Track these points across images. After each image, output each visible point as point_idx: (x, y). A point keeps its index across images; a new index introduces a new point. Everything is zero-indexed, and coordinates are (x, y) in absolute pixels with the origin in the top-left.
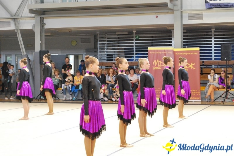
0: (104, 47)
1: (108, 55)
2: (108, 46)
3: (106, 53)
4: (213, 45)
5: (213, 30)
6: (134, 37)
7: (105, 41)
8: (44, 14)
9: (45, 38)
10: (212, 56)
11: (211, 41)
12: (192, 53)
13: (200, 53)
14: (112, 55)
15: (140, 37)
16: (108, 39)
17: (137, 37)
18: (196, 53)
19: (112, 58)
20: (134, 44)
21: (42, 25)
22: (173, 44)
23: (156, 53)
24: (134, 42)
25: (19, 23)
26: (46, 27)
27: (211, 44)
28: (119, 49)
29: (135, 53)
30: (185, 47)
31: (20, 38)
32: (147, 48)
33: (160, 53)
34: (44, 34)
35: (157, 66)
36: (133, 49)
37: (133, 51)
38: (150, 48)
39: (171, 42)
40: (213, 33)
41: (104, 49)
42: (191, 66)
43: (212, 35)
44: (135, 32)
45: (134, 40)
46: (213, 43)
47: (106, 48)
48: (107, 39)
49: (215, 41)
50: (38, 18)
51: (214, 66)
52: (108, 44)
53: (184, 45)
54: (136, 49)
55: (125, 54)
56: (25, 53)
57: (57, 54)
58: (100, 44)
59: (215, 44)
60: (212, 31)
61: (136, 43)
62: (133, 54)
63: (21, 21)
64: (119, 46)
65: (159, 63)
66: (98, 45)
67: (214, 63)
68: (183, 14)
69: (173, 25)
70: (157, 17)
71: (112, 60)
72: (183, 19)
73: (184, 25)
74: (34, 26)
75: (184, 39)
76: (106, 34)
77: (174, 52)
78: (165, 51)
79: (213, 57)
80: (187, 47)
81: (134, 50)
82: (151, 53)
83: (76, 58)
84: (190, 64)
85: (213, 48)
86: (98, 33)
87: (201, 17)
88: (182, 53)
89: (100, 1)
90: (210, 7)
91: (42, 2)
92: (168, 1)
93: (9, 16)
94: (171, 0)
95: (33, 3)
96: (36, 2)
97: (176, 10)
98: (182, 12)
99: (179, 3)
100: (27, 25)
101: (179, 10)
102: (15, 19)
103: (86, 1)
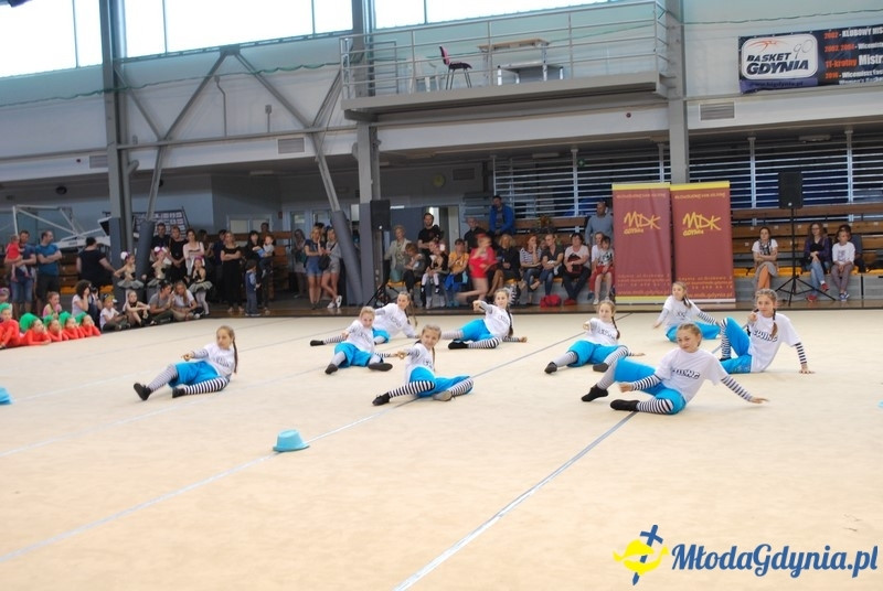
1: (517, 204)
2: (516, 186)
4: (753, 175)
5: (752, 140)
6: (575, 163)
7: (508, 174)
8: (376, 120)
9: (381, 173)
10: (750, 198)
11: (749, 165)
12: (713, 195)
13: (732, 193)
14: (524, 204)
15: (588, 162)
16: (515, 168)
17: (581, 163)
18: (721, 194)
19: (524, 210)
20: (575, 179)
21: (374, 143)
22: (662, 174)
23: (630, 196)
24: (575, 173)
25: (323, 142)
26: (382, 148)
27: (749, 172)
28: (538, 191)
29: (576, 197)
30: (697, 181)
31: (326, 175)
32: (610, 187)
33: (637, 196)
34: (378, 164)
35: (634, 225)
36: (572, 189)
37: (572, 195)
38: (616, 187)
39: (658, 171)
40: (752, 148)
41: (508, 192)
42: (711, 223)
43: (748, 152)
44: (576, 151)
45: (575, 168)
46: (753, 169)
47: (510, 189)
48: (511, 170)
49: (757, 165)
50: (365, 129)
51: (755, 221)
52: (515, 180)
53: (693, 178)
54: (579, 188)
55: (556, 202)
56: (338, 208)
57: (402, 207)
58: (498, 181)
59: (757, 172)
60: (748, 144)
61: (579, 176)
62: (572, 201)
63: (328, 137)
64: (538, 184)
65: (639, 218)
66: (495, 184)
67: (755, 215)
68: (688, 107)
69: (666, 133)
70: (629, 115)
71: (524, 216)
72: (689, 118)
73: (691, 131)
74: (355, 147)
75: (691, 162)
76: (511, 159)
77: (671, 194)
78: (650, 191)
79: (754, 201)
80: (702, 181)
81: (576, 191)
82: (618, 197)
83: (444, 213)
85: (754, 182)
86: (494, 157)
87: (728, 112)
88: (688, 196)
89: (501, 84)
90: (751, 88)
91: (372, 94)
92: (656, 80)
93: (301, 128)
94: (662, 77)
95: (353, 96)
96: (359, 94)
97: (674, 99)
98: (685, 103)
99: (679, 83)
100: (340, 146)
101: (678, 98)
102: (314, 132)
103: (470, 86)
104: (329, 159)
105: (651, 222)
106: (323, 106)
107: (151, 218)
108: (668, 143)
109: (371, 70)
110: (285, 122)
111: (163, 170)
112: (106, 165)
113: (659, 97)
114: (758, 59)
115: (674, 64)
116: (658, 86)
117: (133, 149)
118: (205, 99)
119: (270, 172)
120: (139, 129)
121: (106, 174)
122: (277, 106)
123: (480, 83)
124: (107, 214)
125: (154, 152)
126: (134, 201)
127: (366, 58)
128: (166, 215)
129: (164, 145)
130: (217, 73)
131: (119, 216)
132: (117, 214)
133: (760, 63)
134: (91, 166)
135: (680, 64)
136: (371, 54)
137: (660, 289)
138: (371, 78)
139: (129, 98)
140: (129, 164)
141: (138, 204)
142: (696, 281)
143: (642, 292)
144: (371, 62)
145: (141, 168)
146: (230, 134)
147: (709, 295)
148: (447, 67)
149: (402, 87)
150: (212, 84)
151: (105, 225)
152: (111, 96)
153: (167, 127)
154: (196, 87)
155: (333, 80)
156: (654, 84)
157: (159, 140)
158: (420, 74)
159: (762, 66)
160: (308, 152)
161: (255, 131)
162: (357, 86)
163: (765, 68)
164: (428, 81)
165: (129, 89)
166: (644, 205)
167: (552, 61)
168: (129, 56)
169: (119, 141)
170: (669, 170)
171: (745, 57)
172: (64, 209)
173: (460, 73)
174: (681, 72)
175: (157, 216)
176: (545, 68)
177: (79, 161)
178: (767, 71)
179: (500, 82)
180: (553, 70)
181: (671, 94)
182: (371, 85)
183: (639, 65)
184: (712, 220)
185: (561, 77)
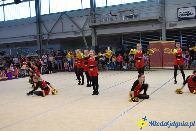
0: (125, 42)
2: (127, 42)
3: (126, 45)
4: (181, 39)
5: (181, 31)
6: (140, 37)
8: (96, 28)
9: (97, 40)
11: (180, 37)
12: (171, 44)
15: (143, 37)
16: (127, 38)
17: (142, 37)
18: (173, 44)
20: (141, 40)
21: (95, 33)
22: (160, 39)
23: (153, 44)
24: (141, 39)
25: (84, 33)
26: (97, 34)
27: (180, 38)
28: (132, 43)
31: (85, 40)
32: (149, 42)
33: (155, 44)
34: (96, 38)
38: (150, 42)
39: (159, 38)
40: (181, 33)
41: (126, 44)
43: (180, 34)
44: (141, 34)
46: (181, 38)
49: (182, 37)
50: (93, 30)
52: (127, 41)
53: (167, 40)
56: (87, 47)
57: (102, 47)
58: (123, 41)
59: (182, 38)
61: (142, 40)
63: (85, 32)
64: (132, 42)
65: (155, 49)
68: (166, 24)
69: (161, 30)
70: (153, 26)
72: (166, 26)
73: (167, 29)
74: (91, 34)
75: (167, 36)
76: (126, 36)
77: (162, 44)
78: (157, 43)
80: (169, 41)
82: (150, 44)
84: (170, 49)
86: (122, 36)
87: (175, 25)
88: (166, 44)
89: (124, 20)
90: (180, 19)
91: (95, 22)
92: (158, 18)
93: (79, 30)
94: (160, 17)
95: (91, 23)
96: (92, 22)
97: (163, 22)
98: (165, 23)
99: (164, 18)
100: (88, 34)
101: (164, 22)
102: (82, 31)
103: (117, 20)
104: (86, 37)
105: (158, 50)
106: (84, 25)
107: (47, 50)
108: (161, 32)
109: (95, 17)
110: (76, 29)
111: (49, 39)
112: (37, 39)
113: (159, 22)
114: (182, 13)
115: (162, 14)
116: (159, 19)
117: (42, 35)
118: (58, 24)
119: (73, 40)
120: (44, 31)
121: (37, 41)
122: (74, 25)
123: (119, 19)
124: (37, 49)
125: (47, 36)
126: (43, 46)
127: (93, 14)
128: (49, 50)
129: (49, 34)
130: (61, 18)
131: (40, 50)
132: (39, 49)
133: (182, 14)
134: (34, 39)
135: (164, 14)
136: (95, 13)
137: (160, 65)
138: (95, 19)
139: (42, 24)
140: (42, 38)
141: (44, 47)
142: (167, 63)
143: (156, 66)
144: (95, 15)
145: (44, 39)
146: (64, 31)
147: (171, 66)
148: (111, 16)
149: (102, 20)
150: (60, 21)
151: (37, 52)
152: (38, 24)
153: (50, 30)
154: (56, 21)
155: (86, 19)
156: (158, 19)
157: (48, 33)
158: (105, 17)
159: (183, 14)
160: (81, 35)
161: (69, 31)
162: (91, 20)
163: (183, 15)
164: (107, 19)
165: (42, 22)
166: (156, 46)
167: (135, 14)
168: (42, 14)
169: (39, 33)
170: (162, 38)
171: (179, 13)
172: (28, 48)
173: (114, 17)
174: (164, 16)
175: (48, 50)
176: (133, 16)
177: (31, 38)
178: (184, 16)
179: (123, 19)
180: (135, 16)
181: (162, 21)
182: (95, 20)
183: (154, 15)
184: (171, 49)
185: (137, 18)
